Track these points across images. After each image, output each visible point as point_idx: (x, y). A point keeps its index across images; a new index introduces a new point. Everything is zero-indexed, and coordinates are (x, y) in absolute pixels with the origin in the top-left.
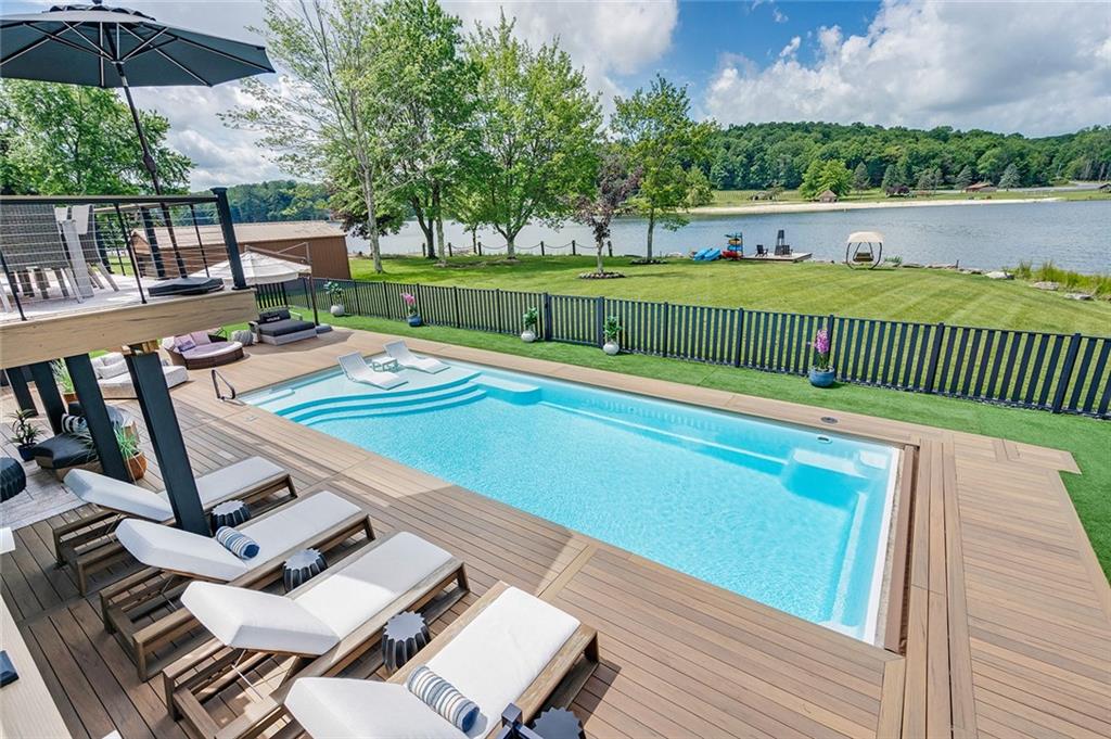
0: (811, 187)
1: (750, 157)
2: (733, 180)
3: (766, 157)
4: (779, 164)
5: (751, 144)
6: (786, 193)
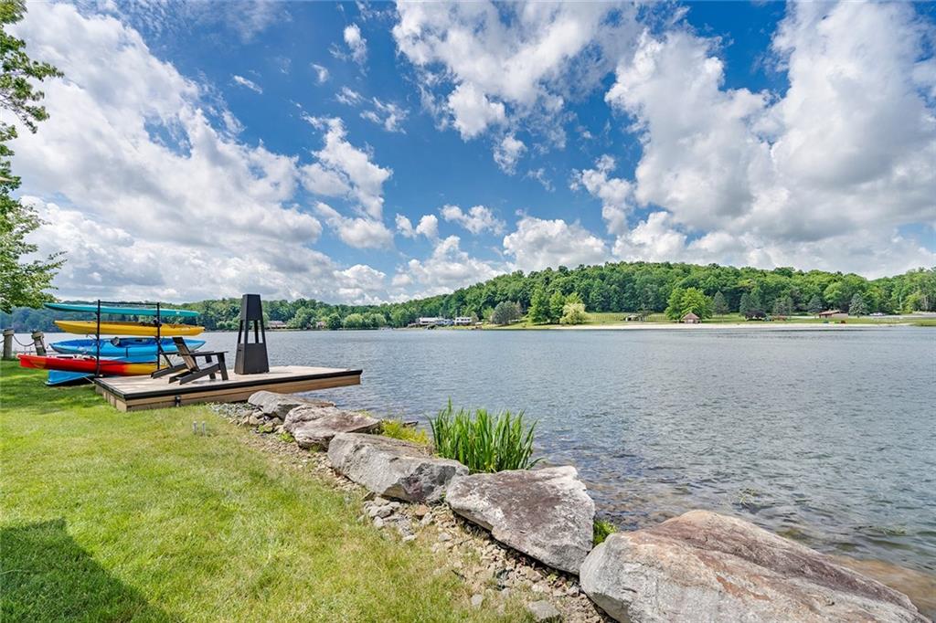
0: (675, 310)
1: (622, 287)
2: (609, 304)
3: (635, 286)
4: (647, 292)
5: (621, 276)
6: (655, 315)
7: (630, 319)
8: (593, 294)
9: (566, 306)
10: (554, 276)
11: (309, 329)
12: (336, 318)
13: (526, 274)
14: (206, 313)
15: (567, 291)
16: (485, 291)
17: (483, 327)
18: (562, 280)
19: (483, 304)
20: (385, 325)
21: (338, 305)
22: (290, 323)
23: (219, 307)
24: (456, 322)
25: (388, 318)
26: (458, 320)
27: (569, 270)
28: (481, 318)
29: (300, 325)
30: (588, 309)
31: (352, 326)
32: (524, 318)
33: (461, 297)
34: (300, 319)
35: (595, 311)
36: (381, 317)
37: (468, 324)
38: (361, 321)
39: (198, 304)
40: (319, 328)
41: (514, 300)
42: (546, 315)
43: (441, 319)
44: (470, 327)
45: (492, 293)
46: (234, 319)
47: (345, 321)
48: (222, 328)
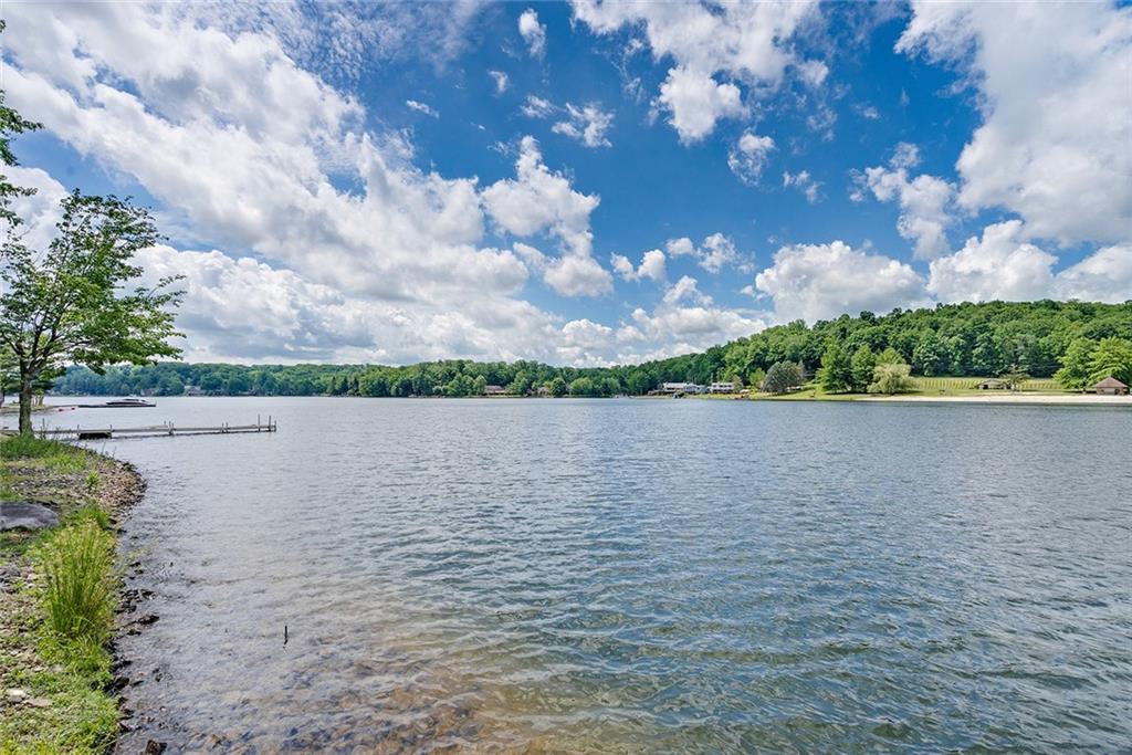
0: (1076, 374)
1: (971, 339)
2: (947, 364)
3: (994, 338)
4: (1016, 346)
5: (969, 323)
6: (1032, 382)
7: (986, 387)
8: (919, 351)
9: (877, 369)
10: (855, 325)
11: (530, 395)
12: (561, 383)
13: (810, 325)
14: (422, 377)
15: (878, 346)
16: (751, 347)
17: (751, 396)
18: (867, 331)
19: (749, 366)
20: (618, 392)
21: (562, 367)
22: (509, 388)
23: (433, 369)
24: (712, 388)
25: (623, 383)
26: (716, 386)
27: (877, 317)
28: (746, 383)
29: (520, 390)
30: (915, 372)
31: (579, 393)
32: (809, 385)
33: (717, 358)
34: (520, 384)
35: (923, 375)
36: (615, 381)
37: (729, 392)
38: (590, 387)
39: (414, 367)
40: (541, 395)
41: (795, 360)
42: (846, 380)
43: (692, 385)
44: (733, 396)
45: (762, 350)
46: (451, 383)
47: (571, 387)
48: (438, 394)
